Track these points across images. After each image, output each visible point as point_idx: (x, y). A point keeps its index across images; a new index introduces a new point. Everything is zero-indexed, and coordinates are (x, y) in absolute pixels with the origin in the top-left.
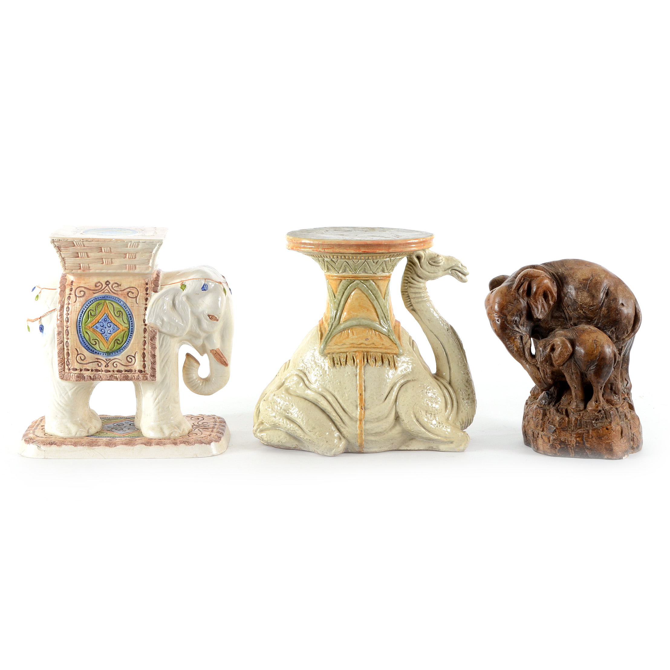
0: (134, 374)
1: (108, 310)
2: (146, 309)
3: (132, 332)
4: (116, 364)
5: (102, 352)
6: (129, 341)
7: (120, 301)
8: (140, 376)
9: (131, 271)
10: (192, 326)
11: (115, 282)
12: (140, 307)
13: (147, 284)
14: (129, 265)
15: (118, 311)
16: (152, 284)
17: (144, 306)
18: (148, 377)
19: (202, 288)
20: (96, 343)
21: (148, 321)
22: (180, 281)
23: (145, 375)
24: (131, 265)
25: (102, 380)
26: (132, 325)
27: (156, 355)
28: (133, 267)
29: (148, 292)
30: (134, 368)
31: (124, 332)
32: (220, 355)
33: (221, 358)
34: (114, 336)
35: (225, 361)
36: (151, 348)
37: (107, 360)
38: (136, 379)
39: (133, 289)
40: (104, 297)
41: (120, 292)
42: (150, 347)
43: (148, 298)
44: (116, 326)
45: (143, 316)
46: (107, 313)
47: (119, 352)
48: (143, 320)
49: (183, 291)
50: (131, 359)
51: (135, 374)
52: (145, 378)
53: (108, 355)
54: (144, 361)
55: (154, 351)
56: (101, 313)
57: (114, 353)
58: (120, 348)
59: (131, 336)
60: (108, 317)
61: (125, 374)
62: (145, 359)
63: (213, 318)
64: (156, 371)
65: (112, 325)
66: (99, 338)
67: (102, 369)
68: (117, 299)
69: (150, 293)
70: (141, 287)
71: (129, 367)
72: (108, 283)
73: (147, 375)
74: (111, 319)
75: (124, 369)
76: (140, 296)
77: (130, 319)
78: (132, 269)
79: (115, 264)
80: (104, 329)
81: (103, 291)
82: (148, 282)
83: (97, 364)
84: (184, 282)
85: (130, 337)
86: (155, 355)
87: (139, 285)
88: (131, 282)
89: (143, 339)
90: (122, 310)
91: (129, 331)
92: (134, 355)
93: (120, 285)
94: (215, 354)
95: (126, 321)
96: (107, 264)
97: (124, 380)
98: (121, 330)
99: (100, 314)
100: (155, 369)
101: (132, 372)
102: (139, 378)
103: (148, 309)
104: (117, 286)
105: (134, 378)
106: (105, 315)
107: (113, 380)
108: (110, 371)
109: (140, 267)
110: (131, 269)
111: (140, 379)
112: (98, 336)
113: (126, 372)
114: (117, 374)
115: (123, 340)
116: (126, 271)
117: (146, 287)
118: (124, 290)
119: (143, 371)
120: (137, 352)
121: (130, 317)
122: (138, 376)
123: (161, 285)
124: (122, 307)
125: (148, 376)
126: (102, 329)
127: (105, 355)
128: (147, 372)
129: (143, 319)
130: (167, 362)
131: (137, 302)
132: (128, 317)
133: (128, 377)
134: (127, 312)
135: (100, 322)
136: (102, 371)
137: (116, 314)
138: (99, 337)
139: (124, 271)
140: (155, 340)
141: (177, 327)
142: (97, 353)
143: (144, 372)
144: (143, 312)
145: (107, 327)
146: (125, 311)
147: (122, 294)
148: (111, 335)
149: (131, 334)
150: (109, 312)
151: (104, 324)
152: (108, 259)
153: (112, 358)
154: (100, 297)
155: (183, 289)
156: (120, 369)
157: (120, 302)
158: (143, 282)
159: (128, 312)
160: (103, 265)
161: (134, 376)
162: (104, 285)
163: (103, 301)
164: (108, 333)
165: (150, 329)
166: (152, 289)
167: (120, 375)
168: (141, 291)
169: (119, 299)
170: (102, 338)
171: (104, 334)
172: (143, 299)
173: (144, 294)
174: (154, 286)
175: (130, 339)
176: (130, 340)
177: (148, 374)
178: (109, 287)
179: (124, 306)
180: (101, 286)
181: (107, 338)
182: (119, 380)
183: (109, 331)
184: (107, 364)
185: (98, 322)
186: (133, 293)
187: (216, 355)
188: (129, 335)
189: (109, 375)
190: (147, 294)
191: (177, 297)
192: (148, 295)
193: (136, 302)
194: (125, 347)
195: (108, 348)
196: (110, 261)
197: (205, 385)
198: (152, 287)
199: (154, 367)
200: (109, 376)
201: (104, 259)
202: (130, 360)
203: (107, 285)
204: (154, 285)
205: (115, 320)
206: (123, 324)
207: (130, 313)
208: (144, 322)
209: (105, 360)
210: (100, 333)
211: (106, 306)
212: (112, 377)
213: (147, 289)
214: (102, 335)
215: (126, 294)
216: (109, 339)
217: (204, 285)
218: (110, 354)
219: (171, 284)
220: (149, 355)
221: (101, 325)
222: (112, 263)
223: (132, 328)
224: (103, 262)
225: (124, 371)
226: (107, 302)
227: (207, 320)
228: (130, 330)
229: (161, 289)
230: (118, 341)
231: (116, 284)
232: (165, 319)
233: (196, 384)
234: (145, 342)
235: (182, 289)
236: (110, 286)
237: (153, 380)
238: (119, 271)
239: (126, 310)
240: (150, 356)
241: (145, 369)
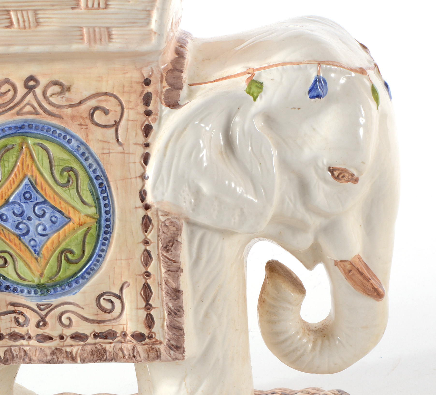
0: (120, 344)
1: (34, 167)
2: (146, 159)
3: (109, 230)
4: (70, 319)
5: (26, 286)
6: (100, 253)
7: (68, 137)
8: (140, 348)
9: (97, 47)
10: (282, 201)
11: (52, 79)
12: (129, 153)
13: (147, 82)
14: (88, 28)
15: (63, 170)
16: (162, 82)
17: (141, 151)
18: (162, 351)
19: (310, 91)
20: (6, 262)
21: (155, 197)
22: (244, 70)
23: (154, 347)
24: (97, 30)
25: (30, 363)
26: (108, 209)
27: (181, 289)
28: (101, 36)
29: (150, 108)
30: (121, 327)
31: (84, 229)
32: (361, 274)
33: (365, 281)
34: (56, 241)
35: (376, 286)
36: (165, 272)
37: (42, 307)
38: (127, 357)
39: (106, 101)
40: (21, 128)
41: (69, 111)
42: (162, 267)
43: (152, 124)
44: (60, 212)
45: (139, 180)
46: (32, 176)
47: (74, 285)
48: (140, 193)
49: (255, 99)
50: (112, 302)
51: (125, 345)
52: (152, 355)
53: (42, 294)
54: (148, 307)
55: (177, 279)
56: (13, 175)
57: (59, 289)
58: (76, 274)
59: (105, 239)
60: (35, 188)
61: (95, 344)
62: (150, 302)
63: (343, 177)
64: (183, 335)
65: (49, 211)
66: (12, 248)
67: (28, 333)
68: (58, 132)
69: (156, 109)
70: (129, 92)
71: (105, 324)
72: (32, 83)
73: (158, 346)
74: (43, 194)
75: (91, 331)
76: (128, 120)
77: (99, 193)
78: (101, 39)
79: (46, 28)
80: (24, 221)
81: (17, 108)
82: (150, 76)
83: (15, 317)
84: (256, 73)
85: (103, 244)
86: (179, 291)
87: (124, 86)
88: (100, 79)
89: (142, 247)
90: (76, 166)
91: (100, 226)
92: (117, 292)
93: (69, 89)
94: (350, 271)
95: (89, 199)
96: (25, 28)
97: (95, 361)
98: (76, 226)
99: (11, 179)
100: (181, 329)
101: (117, 339)
102: (135, 354)
103: (152, 162)
104: (60, 90)
105: (121, 354)
106: (26, 181)
107: (63, 363)
108: (51, 338)
109: (124, 35)
110: (98, 42)
111: (138, 358)
112: (8, 242)
113: (98, 340)
114: (72, 346)
115: (84, 251)
116: (83, 46)
117: (145, 92)
118: (80, 103)
119: (146, 335)
120: (126, 285)
121: (101, 184)
122: (133, 349)
123: (190, 85)
124: (75, 156)
125: (162, 348)
126: (19, 223)
127: (36, 293)
128: (157, 338)
129: (139, 188)
130: (213, 301)
131: (120, 140)
132: (93, 185)
133: (106, 352)
134: (91, 170)
135: (13, 203)
136: (30, 338)
137: (57, 176)
138: (13, 246)
139: (75, 47)
140: (176, 249)
141: (242, 209)
142: (12, 289)
143: (150, 337)
144: (137, 169)
145: (32, 216)
146: (85, 168)
147: (73, 117)
148: (48, 239)
149: (105, 236)
150: (38, 174)
151: (25, 208)
152: (25, 13)
153: (54, 301)
154: (10, 128)
155: (255, 95)
156: (81, 332)
157: (69, 141)
158: (136, 76)
159: (94, 171)
160: (12, 29)
161: (121, 349)
162: (21, 91)
163: (18, 140)
164: (39, 234)
165: (162, 219)
166: (163, 97)
167: (80, 347)
168: (132, 105)
169: (65, 131)
170: (23, 247)
171: (26, 237)
172: (136, 131)
173: (139, 113)
174: (168, 87)
175: (104, 248)
176: (103, 251)
177: (161, 343)
178: (35, 96)
179: (81, 151)
180: (11, 93)
181: (37, 249)
182: (79, 361)
183: (40, 228)
184: (43, 319)
185: (7, 202)
186: (106, 112)
187: (350, 274)
188: (99, 236)
189: (50, 348)
190: (148, 113)
191: (237, 119)
192: (152, 116)
193: (115, 141)
194: (91, 272)
195: (41, 275)
196: (31, 20)
197: (322, 348)
198: (164, 90)
199: (178, 324)
200: (48, 352)
201: (12, 14)
202: (108, 306)
203: (30, 89)
204: (170, 85)
205: (56, 197)
206: (79, 205)
207: (99, 173)
208: (143, 200)
209: (36, 308)
210: (14, 234)
211: (28, 154)
212: (58, 353)
213: (147, 99)
214: (20, 239)
215: (87, 115)
216: (43, 249)
217: (316, 81)
218: (48, 291)
219: (218, 80)
220: (162, 290)
221: (16, 212)
222: (38, 23)
223: (108, 216)
224: (11, 23)
225: (92, 336)
226: (30, 141)
227: (325, 181)
228: (103, 223)
229: (190, 95)
230: (69, 256)
231: (56, 84)
232: (205, 188)
233: (296, 349)
234: (148, 256)
235: (252, 95)
236: (38, 91)
237: (176, 359)
238: (61, 48)
239: (86, 164)
240: (164, 295)
241: (153, 330)
